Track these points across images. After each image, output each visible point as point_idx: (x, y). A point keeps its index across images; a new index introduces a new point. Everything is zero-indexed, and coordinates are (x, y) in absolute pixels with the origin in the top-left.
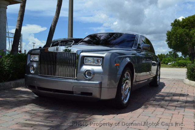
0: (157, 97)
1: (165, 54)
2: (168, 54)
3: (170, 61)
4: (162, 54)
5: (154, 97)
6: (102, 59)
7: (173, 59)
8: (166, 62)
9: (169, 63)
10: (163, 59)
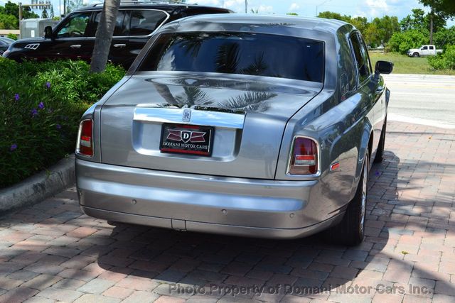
2: (408, 17)
3: (415, 42)
4: (387, 17)
7: (427, 36)
9: (412, 51)
10: (394, 37)
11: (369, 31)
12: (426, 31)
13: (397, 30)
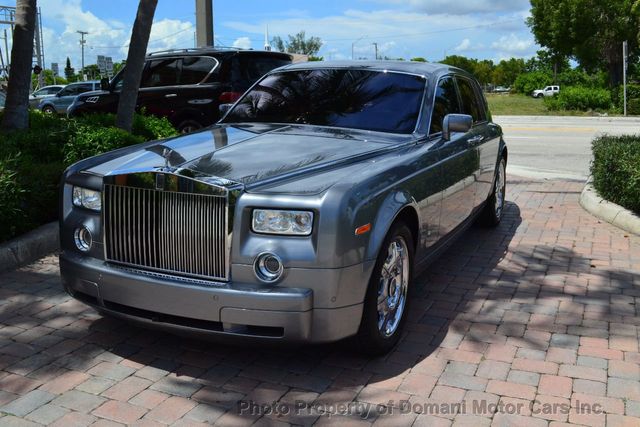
0: (493, 282)
1: (526, 61)
2: (533, 59)
3: (539, 83)
4: (513, 60)
5: (483, 286)
6: (311, 214)
7: (551, 77)
8: (527, 87)
9: (537, 92)
10: (519, 78)
11: (495, 73)
12: (550, 72)
13: (523, 72)
